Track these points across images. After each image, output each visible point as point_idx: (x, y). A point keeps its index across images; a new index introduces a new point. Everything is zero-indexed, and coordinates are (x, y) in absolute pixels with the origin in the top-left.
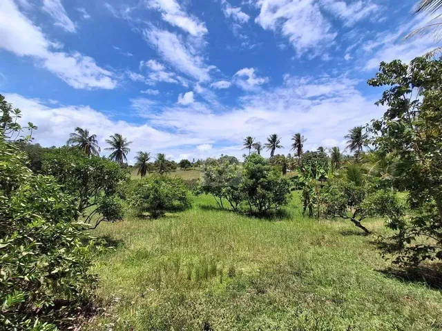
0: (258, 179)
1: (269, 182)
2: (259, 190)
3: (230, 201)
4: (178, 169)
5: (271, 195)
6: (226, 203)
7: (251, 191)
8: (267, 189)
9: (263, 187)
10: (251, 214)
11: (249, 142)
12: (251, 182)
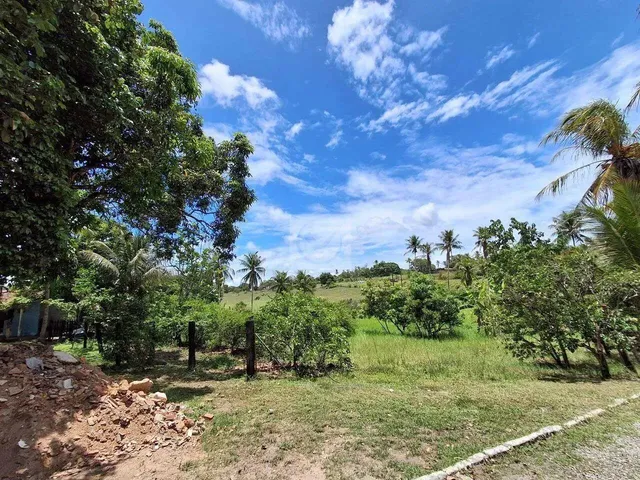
0: (422, 299)
1: (434, 302)
2: (425, 310)
3: (396, 324)
4: (318, 286)
5: (437, 315)
6: (391, 326)
7: (418, 312)
8: (433, 310)
9: (429, 307)
10: (420, 336)
11: (414, 243)
12: (415, 303)
